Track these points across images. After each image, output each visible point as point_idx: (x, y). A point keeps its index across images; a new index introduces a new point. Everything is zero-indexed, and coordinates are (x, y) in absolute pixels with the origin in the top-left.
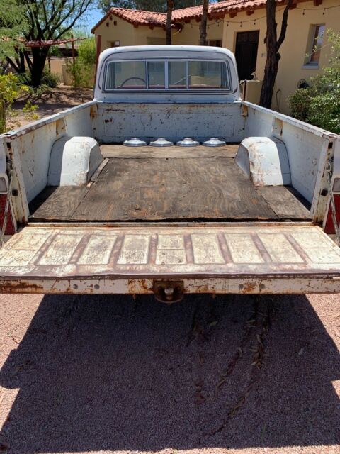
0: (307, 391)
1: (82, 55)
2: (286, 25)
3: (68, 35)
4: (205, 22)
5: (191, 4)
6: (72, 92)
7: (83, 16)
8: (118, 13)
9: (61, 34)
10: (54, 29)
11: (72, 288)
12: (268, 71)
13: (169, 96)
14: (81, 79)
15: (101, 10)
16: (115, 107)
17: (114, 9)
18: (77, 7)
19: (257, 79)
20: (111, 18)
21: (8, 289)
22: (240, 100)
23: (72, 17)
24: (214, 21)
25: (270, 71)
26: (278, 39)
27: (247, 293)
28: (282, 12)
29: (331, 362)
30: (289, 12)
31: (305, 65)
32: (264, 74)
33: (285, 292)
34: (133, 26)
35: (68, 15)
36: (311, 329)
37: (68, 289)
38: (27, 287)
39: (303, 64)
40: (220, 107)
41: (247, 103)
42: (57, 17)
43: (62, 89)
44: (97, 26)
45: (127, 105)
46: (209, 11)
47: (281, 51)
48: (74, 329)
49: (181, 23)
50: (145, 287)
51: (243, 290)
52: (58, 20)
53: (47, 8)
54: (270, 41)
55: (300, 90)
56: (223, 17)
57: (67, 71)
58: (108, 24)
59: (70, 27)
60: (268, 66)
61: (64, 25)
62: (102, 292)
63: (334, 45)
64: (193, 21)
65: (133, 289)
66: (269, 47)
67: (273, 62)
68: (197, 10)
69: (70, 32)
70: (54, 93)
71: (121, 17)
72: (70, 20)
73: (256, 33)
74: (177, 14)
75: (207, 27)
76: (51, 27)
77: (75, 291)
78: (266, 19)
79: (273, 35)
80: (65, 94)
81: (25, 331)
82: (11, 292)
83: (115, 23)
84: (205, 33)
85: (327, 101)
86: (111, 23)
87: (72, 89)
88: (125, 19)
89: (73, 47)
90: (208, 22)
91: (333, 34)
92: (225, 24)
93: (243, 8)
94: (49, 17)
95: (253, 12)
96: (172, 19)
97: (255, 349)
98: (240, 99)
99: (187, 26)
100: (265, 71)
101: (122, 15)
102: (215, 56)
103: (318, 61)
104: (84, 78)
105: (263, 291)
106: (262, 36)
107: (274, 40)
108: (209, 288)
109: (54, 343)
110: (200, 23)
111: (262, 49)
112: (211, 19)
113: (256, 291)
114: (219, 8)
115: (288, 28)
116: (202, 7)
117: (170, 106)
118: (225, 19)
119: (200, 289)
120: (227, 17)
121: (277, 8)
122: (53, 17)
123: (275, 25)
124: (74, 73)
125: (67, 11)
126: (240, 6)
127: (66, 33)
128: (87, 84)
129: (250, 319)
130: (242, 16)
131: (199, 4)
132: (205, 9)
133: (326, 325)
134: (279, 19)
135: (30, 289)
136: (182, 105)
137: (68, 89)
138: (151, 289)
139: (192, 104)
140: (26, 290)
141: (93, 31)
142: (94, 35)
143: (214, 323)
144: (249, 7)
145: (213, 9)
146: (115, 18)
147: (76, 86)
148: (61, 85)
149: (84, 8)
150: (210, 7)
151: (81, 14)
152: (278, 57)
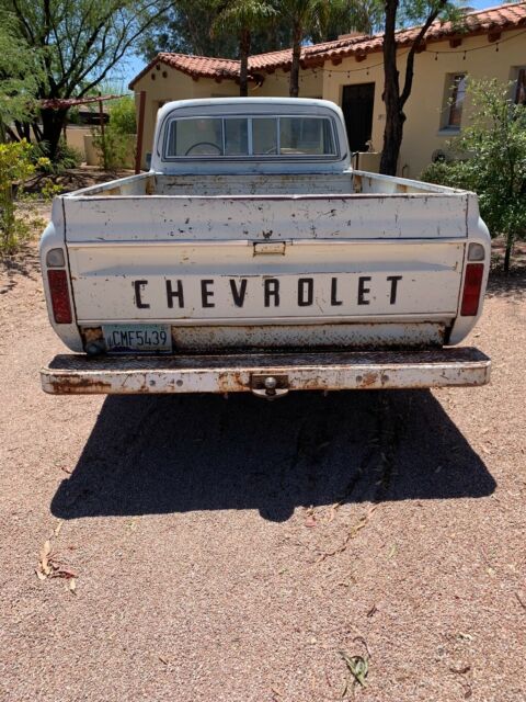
0: (446, 509)
1: (115, 121)
2: (412, 74)
3: (94, 92)
4: (297, 72)
5: (274, 48)
6: (102, 174)
7: (118, 65)
8: (169, 61)
9: (84, 91)
10: (73, 84)
11: (148, 385)
12: (388, 137)
13: (252, 165)
14: (114, 155)
15: (142, 56)
16: (180, 181)
17: (163, 54)
18: (109, 52)
19: (373, 150)
20: (158, 68)
21: (66, 389)
22: (350, 170)
23: (101, 66)
24: (309, 71)
25: (392, 138)
26: (401, 94)
27: (367, 387)
28: (406, 56)
29: (476, 479)
30: (416, 56)
31: (441, 130)
32: (382, 142)
33: (414, 385)
34: (190, 78)
35: (95, 63)
36: (451, 446)
37: (143, 387)
38: (91, 385)
39: (438, 127)
40: (324, 178)
41: (360, 172)
42: (79, 66)
43: (85, 170)
44: (138, 79)
45: (195, 178)
46: (302, 57)
47: (406, 109)
48: (143, 455)
49: (262, 73)
50: (240, 383)
51: (362, 383)
52: (81, 71)
53: (64, 53)
54: (390, 96)
55: (435, 165)
56: (322, 65)
57: (93, 143)
58: (153, 77)
59: (99, 80)
60: (389, 131)
61: (89, 78)
62: (185, 391)
63: (475, 97)
64: (280, 71)
65: (225, 385)
66: (388, 104)
67: (395, 125)
68: (285, 56)
69: (98, 88)
70: (74, 176)
71: (173, 65)
72: (98, 71)
73: (371, 86)
74: (255, 62)
75: (300, 79)
76: (69, 81)
77: (152, 390)
78: (382, 66)
79: (394, 86)
80: (90, 177)
81: (77, 459)
82: (69, 393)
83: (165, 75)
84: (297, 88)
85: (469, 171)
86: (159, 75)
87: (100, 170)
88: (179, 68)
89: (101, 110)
90: (301, 72)
91: (473, 82)
92: (326, 74)
93: (351, 52)
94: (67, 65)
95: (364, 58)
96: (249, 68)
97: (379, 469)
98: (351, 168)
99: (270, 78)
100: (385, 137)
101: (174, 64)
102: (315, 111)
103: (459, 124)
104: (118, 155)
105: (387, 385)
106: (379, 90)
107: (395, 94)
108: (320, 382)
109: (118, 471)
110: (289, 74)
111: (380, 108)
112: (304, 68)
113: (378, 385)
114: (316, 52)
115: (414, 79)
116: (291, 51)
117: (255, 179)
118: (325, 68)
119: (309, 384)
120: (328, 65)
121: (399, 51)
122: (73, 66)
123: (396, 74)
124: (103, 147)
125: (94, 58)
126: (346, 49)
127: (90, 90)
128: (123, 162)
129: (373, 438)
130: (349, 63)
131: (286, 47)
132: (296, 54)
133: (470, 441)
134: (401, 66)
135: (94, 388)
136: (273, 177)
137: (95, 170)
138: (247, 385)
139: (286, 175)
140: (89, 389)
141: (131, 87)
142: (132, 92)
143: (325, 444)
144: (359, 49)
145: (307, 54)
146: (164, 67)
147: (105, 166)
148: (84, 165)
149: (119, 53)
150: (303, 52)
151: (115, 61)
152: (403, 118)
